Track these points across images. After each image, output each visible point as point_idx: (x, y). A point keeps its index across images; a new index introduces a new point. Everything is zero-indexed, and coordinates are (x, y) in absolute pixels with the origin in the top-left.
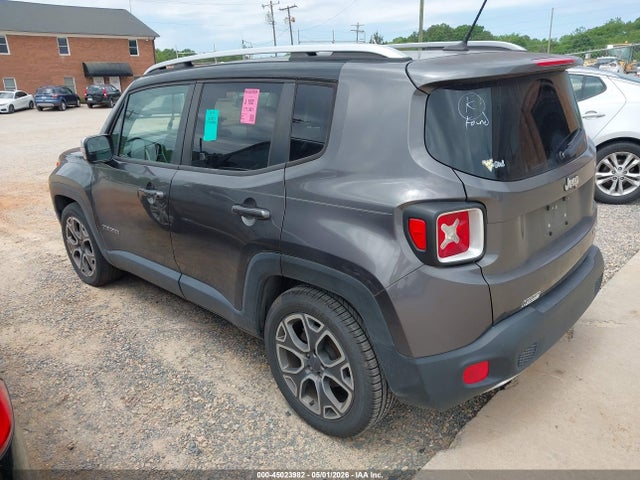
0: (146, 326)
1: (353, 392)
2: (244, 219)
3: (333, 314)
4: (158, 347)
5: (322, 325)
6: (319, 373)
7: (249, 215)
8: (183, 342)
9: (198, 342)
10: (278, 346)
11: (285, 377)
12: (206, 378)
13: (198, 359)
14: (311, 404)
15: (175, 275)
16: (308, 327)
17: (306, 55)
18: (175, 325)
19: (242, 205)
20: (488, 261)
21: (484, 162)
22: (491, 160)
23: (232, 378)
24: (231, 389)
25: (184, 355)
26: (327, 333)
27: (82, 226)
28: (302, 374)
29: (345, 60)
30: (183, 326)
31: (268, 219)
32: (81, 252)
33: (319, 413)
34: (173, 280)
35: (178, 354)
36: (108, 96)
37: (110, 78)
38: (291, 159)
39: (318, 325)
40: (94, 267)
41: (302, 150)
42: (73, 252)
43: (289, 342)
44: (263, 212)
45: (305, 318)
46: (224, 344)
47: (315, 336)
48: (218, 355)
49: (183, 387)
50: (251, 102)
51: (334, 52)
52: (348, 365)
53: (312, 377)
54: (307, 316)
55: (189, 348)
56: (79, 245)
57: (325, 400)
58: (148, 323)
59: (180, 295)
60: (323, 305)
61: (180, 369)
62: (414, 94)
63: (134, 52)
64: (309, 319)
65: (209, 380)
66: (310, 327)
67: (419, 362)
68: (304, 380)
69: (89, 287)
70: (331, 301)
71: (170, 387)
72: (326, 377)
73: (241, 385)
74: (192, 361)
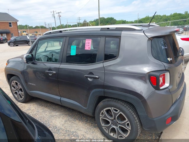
0: (46, 115)
1: (131, 130)
2: (89, 79)
3: (123, 107)
4: (53, 121)
5: (119, 111)
6: (116, 125)
7: (90, 78)
8: (61, 119)
9: (66, 118)
10: (101, 118)
11: (103, 127)
12: (73, 130)
13: (68, 124)
14: (113, 135)
15: (59, 98)
16: (113, 111)
17: (107, 29)
18: (56, 114)
19: (88, 75)
20: (171, 87)
21: (168, 59)
22: (169, 58)
23: (81, 129)
24: (83, 133)
25: (62, 123)
26: (121, 113)
27: (18, 83)
28: (110, 126)
29: (122, 30)
30: (59, 113)
31: (98, 78)
32: (17, 92)
33: (117, 138)
34: (58, 99)
35: (61, 123)
36: (3, 40)
37: (3, 34)
38: (105, 60)
39: (117, 111)
40: (23, 97)
41: (109, 57)
42: (14, 92)
43: (105, 116)
44: (97, 77)
45: (112, 109)
46: (74, 118)
47: (115, 114)
48: (74, 122)
49: (67, 134)
50: (89, 43)
51: (116, 28)
52: (129, 122)
53: (114, 127)
54: (112, 108)
55: (64, 121)
56: (17, 90)
57: (119, 133)
58: (46, 114)
59: (61, 104)
60: (119, 104)
61: (63, 128)
62: (148, 40)
63: (11, 26)
64: (113, 109)
65: (75, 131)
66: (114, 112)
67: (155, 119)
68: (111, 128)
69: (22, 103)
70: (121, 103)
71: (63, 134)
72: (119, 127)
73: (85, 131)
74: (66, 125)
